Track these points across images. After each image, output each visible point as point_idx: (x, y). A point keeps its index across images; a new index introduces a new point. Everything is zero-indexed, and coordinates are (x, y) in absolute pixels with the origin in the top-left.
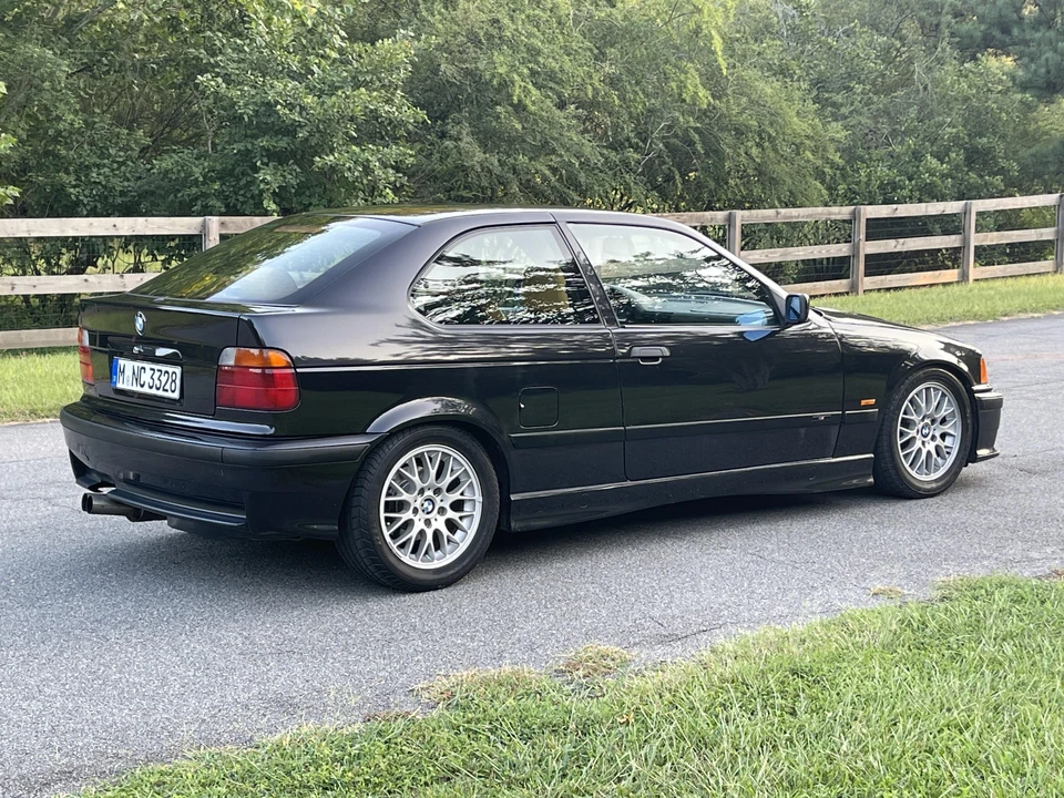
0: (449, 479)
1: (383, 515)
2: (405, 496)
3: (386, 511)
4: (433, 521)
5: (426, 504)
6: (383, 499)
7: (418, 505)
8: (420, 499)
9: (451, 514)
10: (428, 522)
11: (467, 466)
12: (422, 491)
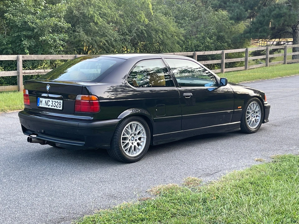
0: (138, 131)
1: (122, 141)
2: (127, 136)
3: (122, 140)
4: (134, 143)
5: (132, 138)
6: (122, 137)
7: (130, 138)
8: (131, 137)
9: (138, 141)
10: (132, 143)
11: (143, 128)
12: (131, 135)
